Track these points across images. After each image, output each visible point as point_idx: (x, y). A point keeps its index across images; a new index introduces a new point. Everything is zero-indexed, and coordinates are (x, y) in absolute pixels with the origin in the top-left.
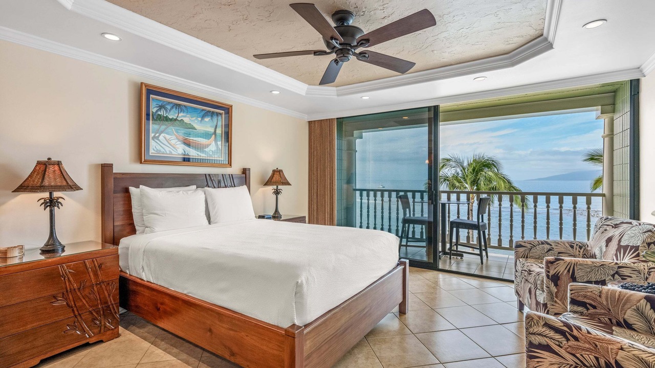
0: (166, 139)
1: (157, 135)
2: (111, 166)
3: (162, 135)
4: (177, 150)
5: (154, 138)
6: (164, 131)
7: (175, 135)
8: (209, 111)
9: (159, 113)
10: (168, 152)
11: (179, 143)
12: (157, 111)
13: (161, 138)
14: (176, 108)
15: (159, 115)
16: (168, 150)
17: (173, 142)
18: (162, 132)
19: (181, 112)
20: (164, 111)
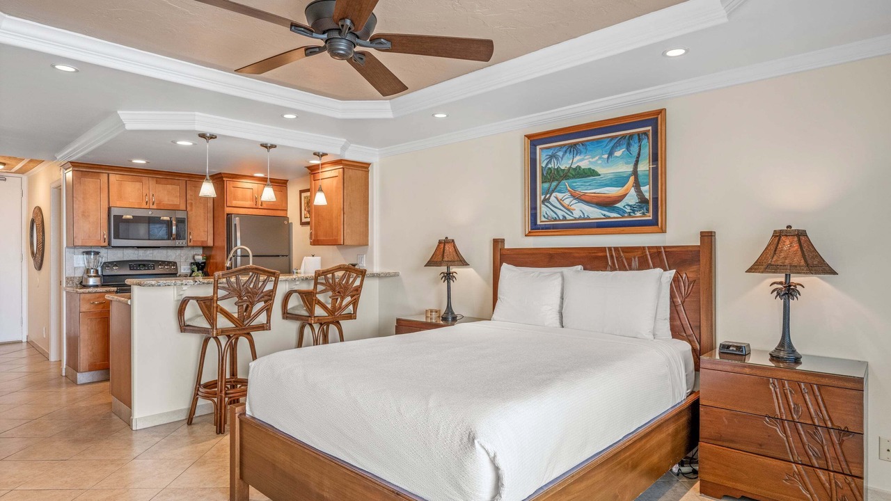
0: (558, 200)
1: (548, 196)
2: (503, 241)
3: (554, 194)
4: (572, 213)
5: (544, 201)
6: (555, 188)
7: (569, 191)
8: (623, 137)
9: (550, 166)
10: (561, 218)
11: (575, 201)
12: (547, 164)
13: (553, 199)
14: (570, 152)
15: (549, 168)
16: (560, 213)
17: (567, 202)
18: (553, 191)
19: (577, 154)
20: (555, 161)
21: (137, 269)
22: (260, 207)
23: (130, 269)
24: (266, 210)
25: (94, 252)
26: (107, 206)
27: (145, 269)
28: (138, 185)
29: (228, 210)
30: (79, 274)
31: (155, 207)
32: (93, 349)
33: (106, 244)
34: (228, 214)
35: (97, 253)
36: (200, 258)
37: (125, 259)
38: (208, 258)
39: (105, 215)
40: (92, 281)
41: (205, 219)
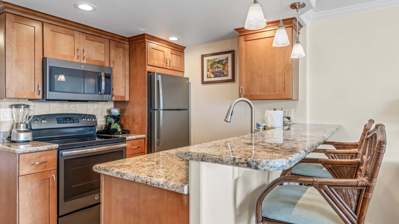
21: (64, 123)
22: (168, 68)
23: (58, 123)
24: (172, 71)
25: (24, 105)
26: (41, 57)
27: (71, 123)
28: (70, 38)
29: (149, 68)
30: (6, 128)
31: (85, 62)
32: (33, 216)
33: (40, 97)
34: (148, 72)
35: (28, 106)
36: (116, 112)
37: (51, 113)
38: (122, 111)
39: (39, 66)
40: (22, 137)
41: (123, 77)
